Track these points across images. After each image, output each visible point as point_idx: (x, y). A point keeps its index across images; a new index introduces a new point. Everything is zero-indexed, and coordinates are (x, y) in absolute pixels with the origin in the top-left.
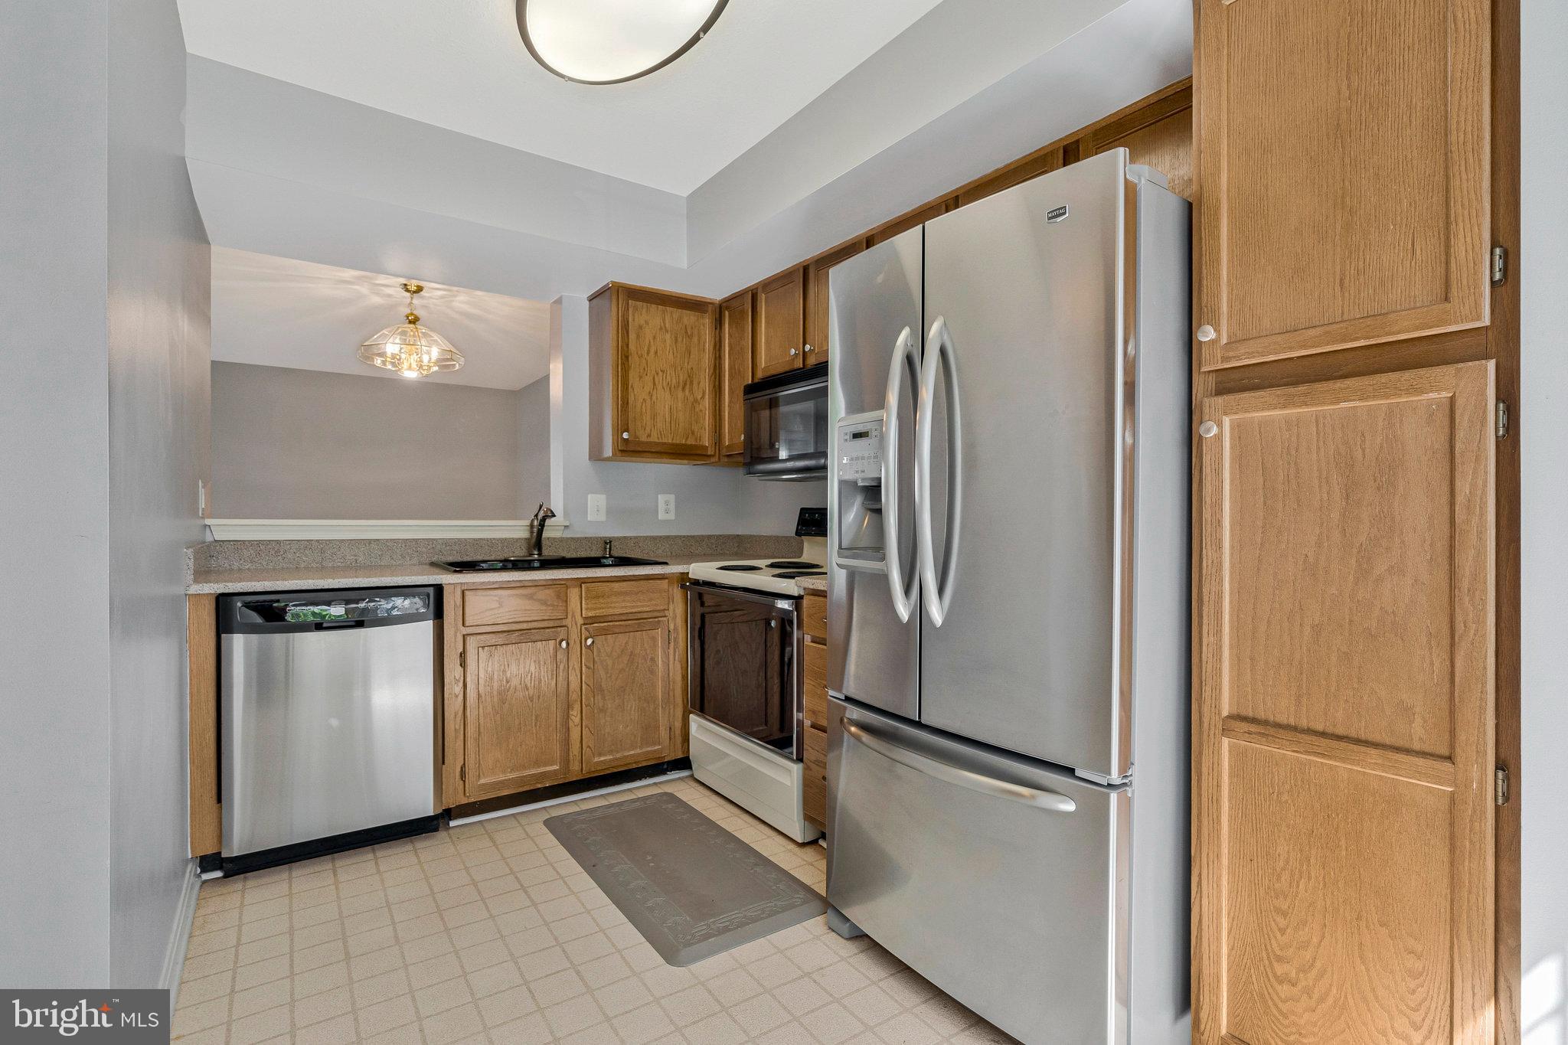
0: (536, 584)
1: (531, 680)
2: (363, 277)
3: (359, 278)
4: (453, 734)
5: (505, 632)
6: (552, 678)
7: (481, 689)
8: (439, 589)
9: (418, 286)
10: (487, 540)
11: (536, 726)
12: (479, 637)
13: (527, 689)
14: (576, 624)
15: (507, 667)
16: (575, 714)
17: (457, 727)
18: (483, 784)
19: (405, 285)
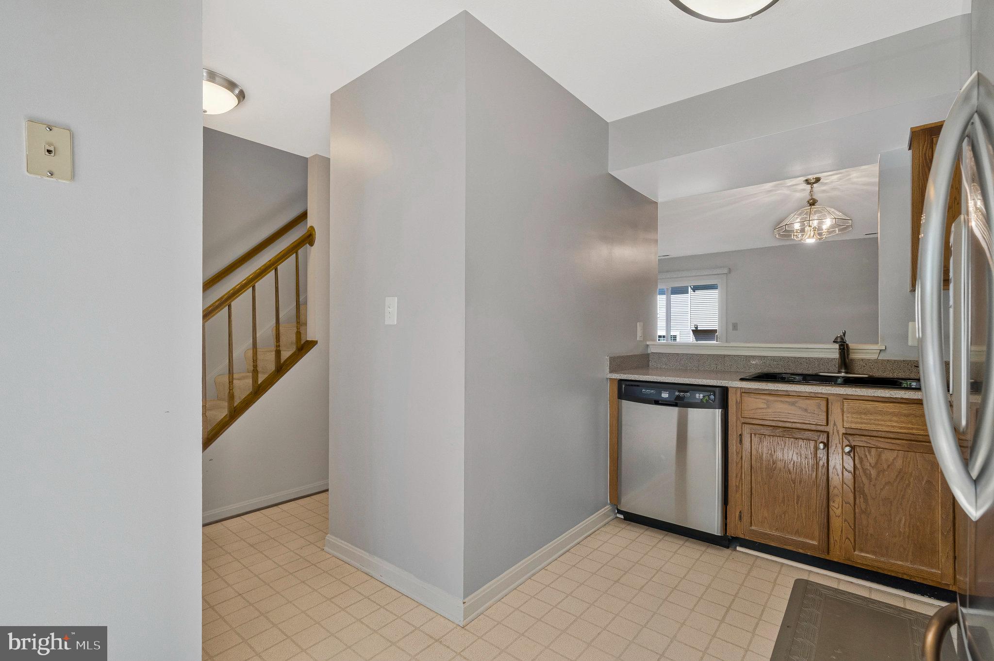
0: (799, 395)
1: (793, 468)
2: (778, 184)
3: (775, 186)
4: (735, 488)
5: (771, 426)
6: (813, 471)
7: (753, 463)
8: (725, 391)
9: (816, 178)
10: (806, 358)
11: (797, 503)
12: (751, 426)
13: (790, 473)
14: (838, 433)
15: (773, 452)
16: (837, 506)
17: (737, 484)
18: (754, 530)
19: (807, 180)
